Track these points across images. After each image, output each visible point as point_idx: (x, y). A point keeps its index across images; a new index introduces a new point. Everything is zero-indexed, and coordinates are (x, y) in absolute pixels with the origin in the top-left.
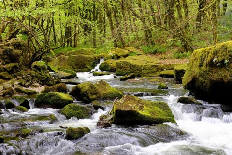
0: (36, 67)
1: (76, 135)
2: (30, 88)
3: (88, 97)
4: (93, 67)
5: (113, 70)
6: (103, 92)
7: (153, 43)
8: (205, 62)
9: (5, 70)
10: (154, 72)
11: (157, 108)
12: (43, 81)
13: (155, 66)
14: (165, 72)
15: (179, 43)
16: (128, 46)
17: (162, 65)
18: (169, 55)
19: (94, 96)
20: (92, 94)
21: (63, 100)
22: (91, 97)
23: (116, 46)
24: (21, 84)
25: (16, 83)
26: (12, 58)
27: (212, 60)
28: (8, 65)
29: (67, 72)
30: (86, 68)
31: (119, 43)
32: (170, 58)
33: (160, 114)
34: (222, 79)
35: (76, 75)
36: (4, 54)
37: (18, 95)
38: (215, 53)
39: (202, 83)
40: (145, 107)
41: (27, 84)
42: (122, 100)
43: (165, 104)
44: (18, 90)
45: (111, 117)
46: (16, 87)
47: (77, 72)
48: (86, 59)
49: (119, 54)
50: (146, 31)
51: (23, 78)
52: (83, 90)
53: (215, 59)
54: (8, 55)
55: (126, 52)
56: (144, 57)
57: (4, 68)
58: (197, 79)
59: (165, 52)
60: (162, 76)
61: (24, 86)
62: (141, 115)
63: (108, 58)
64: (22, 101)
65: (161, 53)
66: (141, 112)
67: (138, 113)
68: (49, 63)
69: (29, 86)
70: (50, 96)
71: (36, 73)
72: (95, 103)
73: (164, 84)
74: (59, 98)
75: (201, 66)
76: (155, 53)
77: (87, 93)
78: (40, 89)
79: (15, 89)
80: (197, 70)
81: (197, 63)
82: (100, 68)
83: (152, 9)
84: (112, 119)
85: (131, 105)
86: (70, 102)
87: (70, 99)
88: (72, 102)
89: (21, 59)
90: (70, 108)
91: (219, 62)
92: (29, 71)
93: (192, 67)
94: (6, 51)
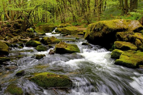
0: (28, 31)
1: (40, 57)
2: (25, 39)
3: (47, 43)
4: (53, 31)
5: (60, 32)
6: (53, 41)
7: (76, 22)
8: (92, 29)
9: (15, 32)
10: (76, 33)
11: (73, 47)
12: (31, 37)
13: (76, 31)
14: (80, 33)
15: (86, 21)
16: (67, 23)
17: (79, 30)
18: (82, 26)
19: (50, 42)
20: (48, 42)
21: (37, 44)
22: (48, 43)
23: (62, 23)
24: (21, 38)
25: (20, 37)
26: (18, 27)
27: (95, 28)
28: (16, 30)
29: (41, 33)
30: (50, 31)
31: (63, 21)
32: (83, 27)
33: (74, 49)
34: (98, 36)
35: (45, 34)
36: (14, 26)
37: (20, 42)
38: (96, 26)
39: (91, 37)
40: (68, 46)
41: (24, 38)
42: (59, 44)
43: (76, 45)
44: (20, 40)
45: (54, 50)
46: (19, 39)
47: (46, 33)
48: (50, 28)
49: (63, 26)
50: (73, 17)
51: (23, 35)
52: (45, 40)
53: (96, 28)
54: (16, 26)
55: (66, 25)
56: (73, 27)
57: (14, 31)
58: (90, 36)
59: (81, 25)
60: (79, 34)
61: (23, 38)
62: (66, 50)
63: (59, 27)
64: (20, 44)
65: (79, 25)
66: (66, 49)
67: (65, 49)
68: (35, 29)
69: (25, 38)
70: (32, 42)
71: (28, 33)
72: (49, 45)
73: (78, 38)
74: (35, 43)
75: (91, 31)
76: (77, 25)
77: (47, 41)
78: (29, 39)
79: (19, 40)
80: (89, 32)
81: (89, 30)
82: (55, 31)
83: (77, 8)
84: (55, 51)
85: (62, 46)
86: (40, 45)
87: (40, 43)
88: (41, 45)
89: (21, 28)
90: (39, 47)
91: (97, 29)
92: (25, 32)
93: (88, 31)
94: (15, 25)
